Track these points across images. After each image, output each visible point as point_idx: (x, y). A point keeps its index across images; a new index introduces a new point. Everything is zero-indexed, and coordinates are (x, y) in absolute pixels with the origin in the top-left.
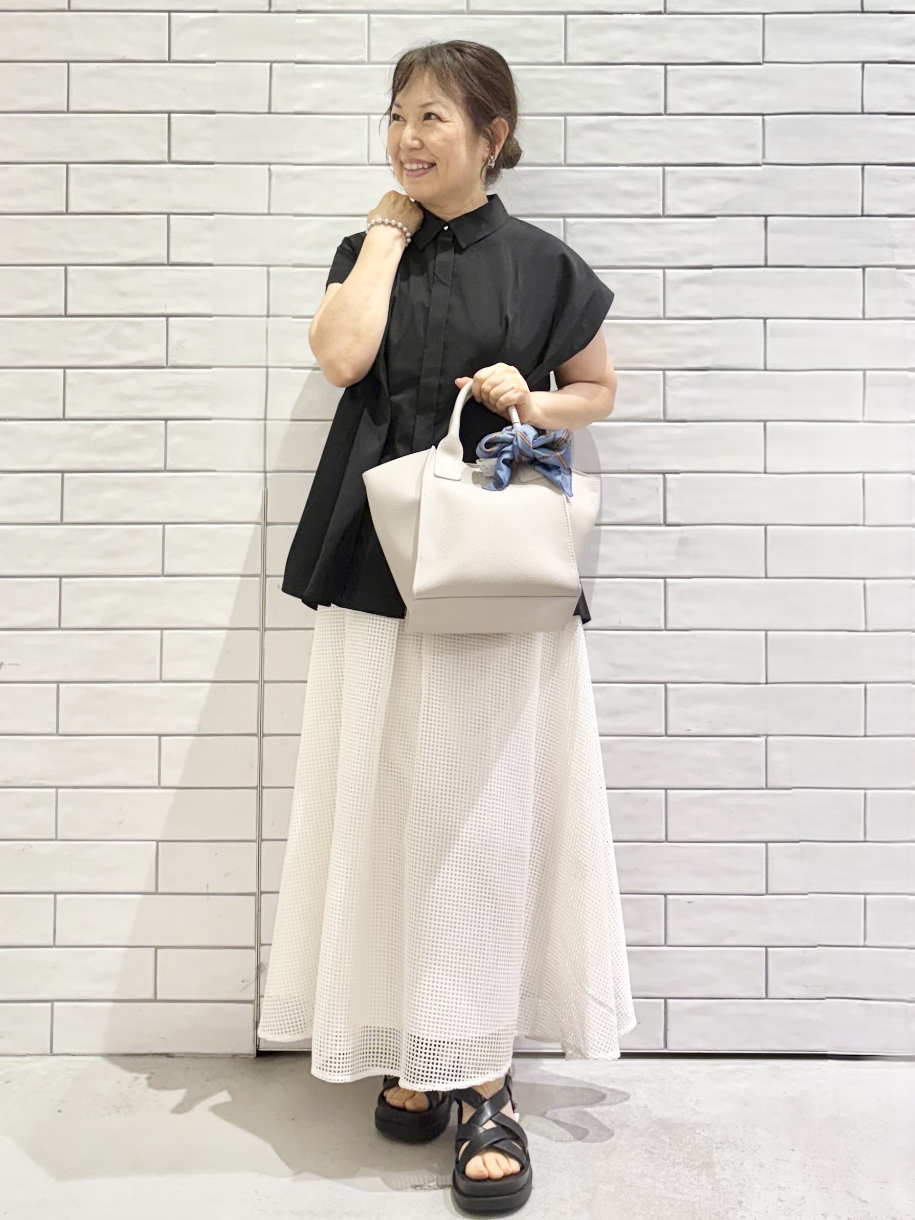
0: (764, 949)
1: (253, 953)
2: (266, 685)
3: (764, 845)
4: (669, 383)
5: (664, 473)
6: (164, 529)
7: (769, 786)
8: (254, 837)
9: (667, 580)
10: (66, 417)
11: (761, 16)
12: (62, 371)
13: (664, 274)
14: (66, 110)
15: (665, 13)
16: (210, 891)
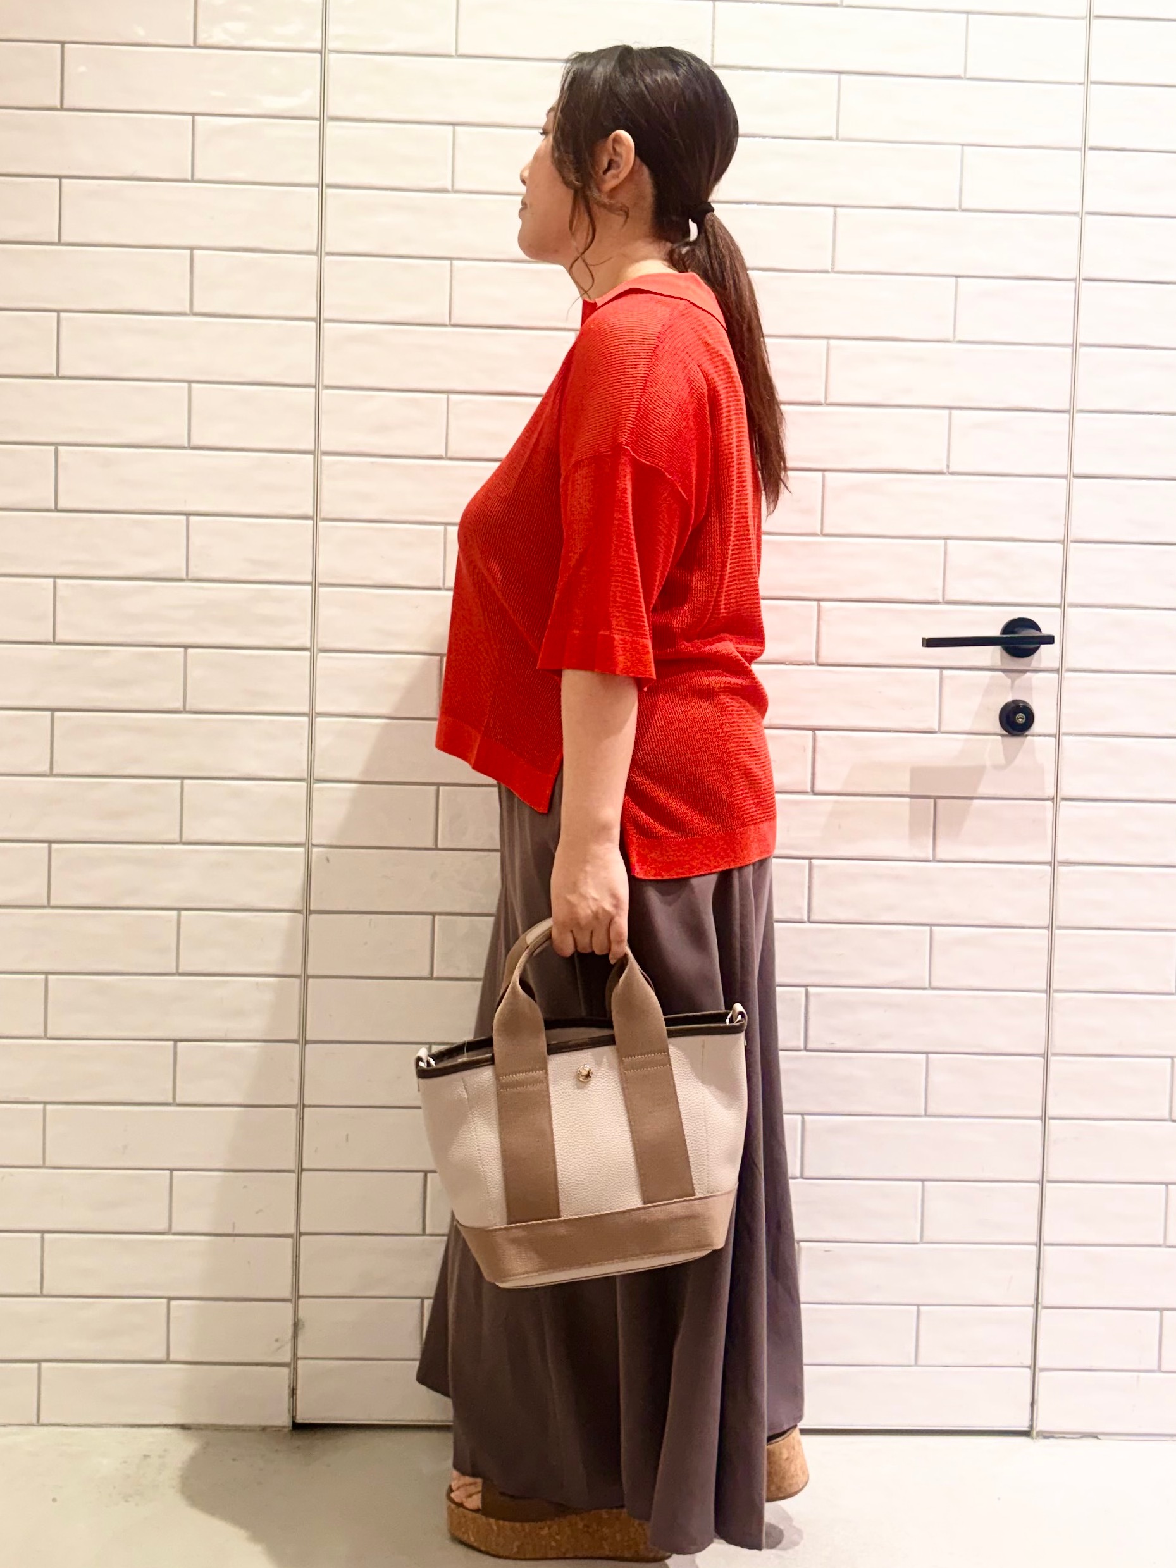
0: (915, 1308)
1: (289, 1306)
2: (310, 981)
3: (920, 1183)
4: (824, 617)
5: (814, 730)
6: (182, 785)
7: (928, 1114)
8: (292, 1165)
9: (812, 861)
10: (56, 641)
11: (960, 147)
12: (51, 581)
13: (824, 477)
14: (56, 240)
15: (837, 138)
16: (236, 1232)
